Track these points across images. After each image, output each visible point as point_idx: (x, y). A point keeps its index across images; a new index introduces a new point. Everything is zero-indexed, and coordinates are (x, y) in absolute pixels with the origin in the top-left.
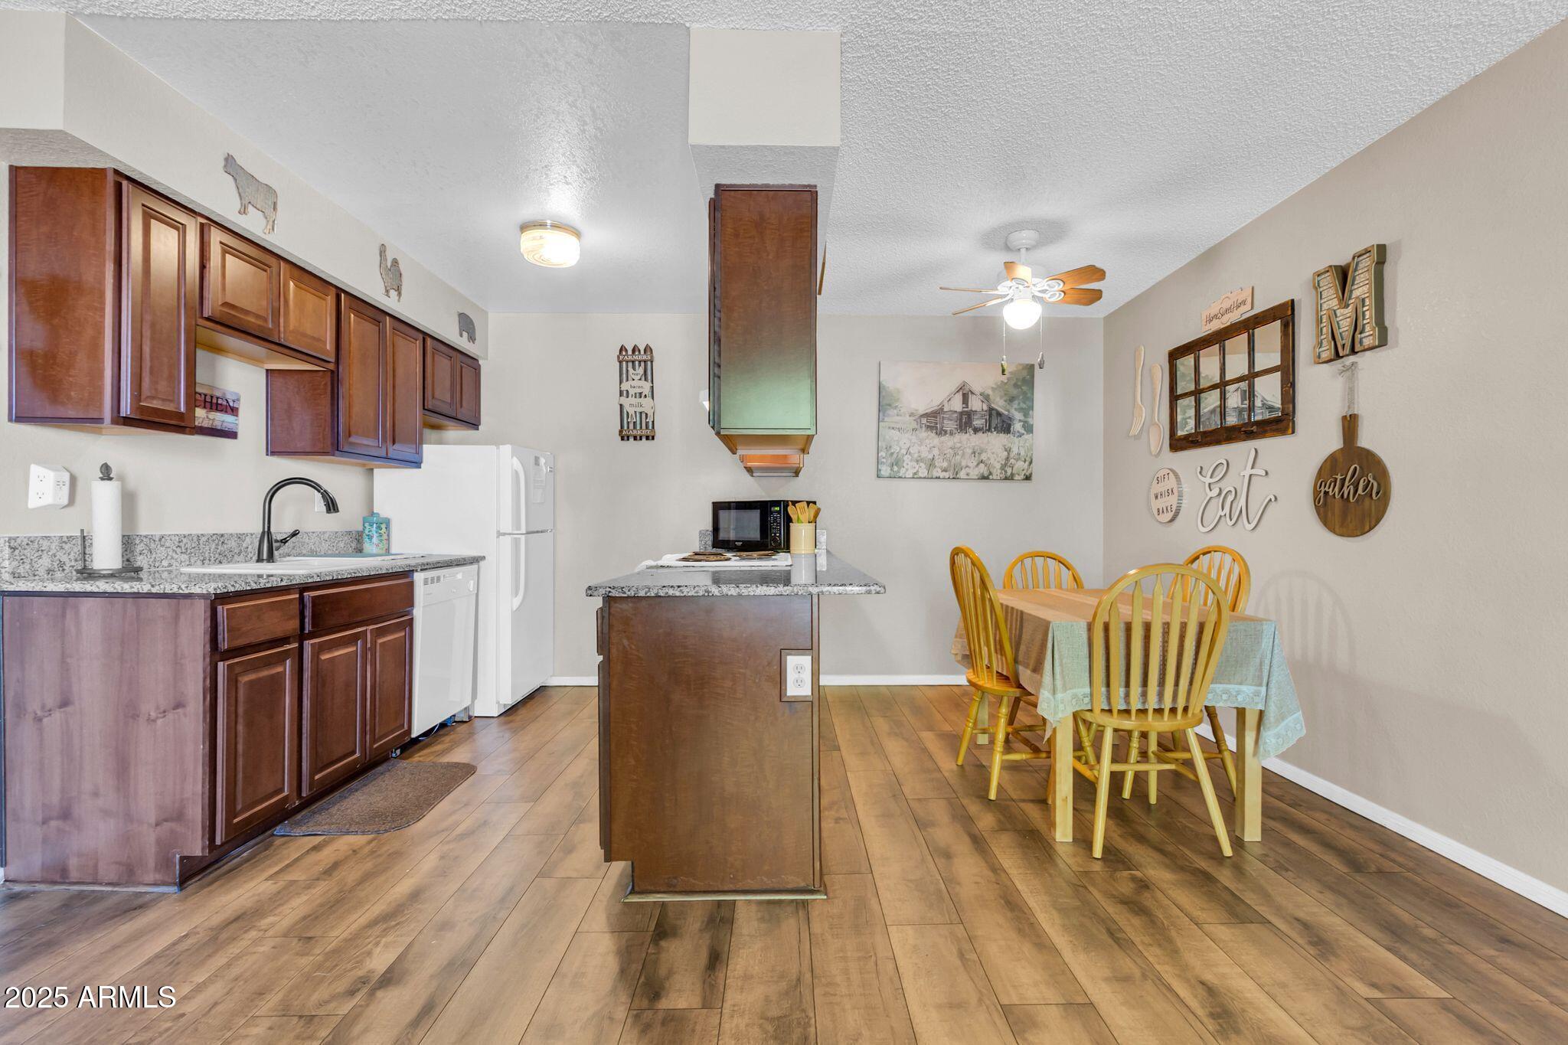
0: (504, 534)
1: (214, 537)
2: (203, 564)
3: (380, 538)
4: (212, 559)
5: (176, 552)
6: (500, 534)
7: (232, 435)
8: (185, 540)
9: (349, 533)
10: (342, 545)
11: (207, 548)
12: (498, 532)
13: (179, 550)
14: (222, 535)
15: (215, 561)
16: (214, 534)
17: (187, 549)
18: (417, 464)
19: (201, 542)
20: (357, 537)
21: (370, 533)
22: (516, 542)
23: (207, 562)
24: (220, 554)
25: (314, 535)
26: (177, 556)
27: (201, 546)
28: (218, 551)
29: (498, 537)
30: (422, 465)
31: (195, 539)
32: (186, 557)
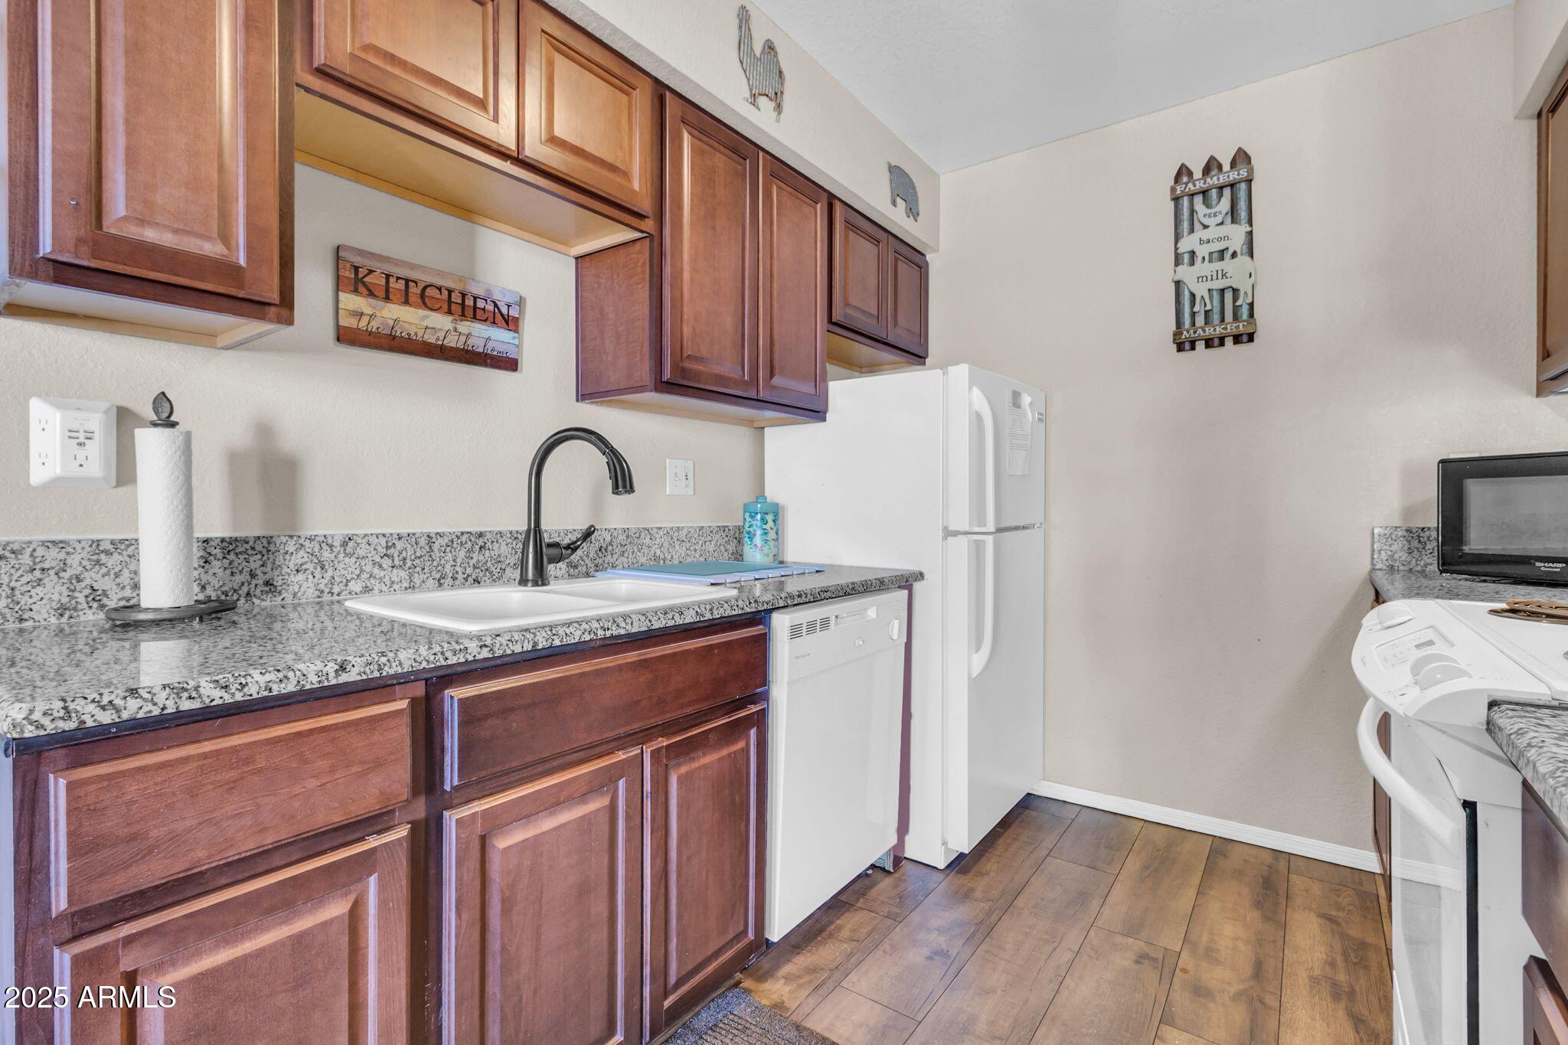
0: (956, 534)
1: (464, 538)
2: (440, 585)
3: (764, 537)
4: (460, 576)
5: (380, 566)
6: (948, 533)
7: (511, 364)
8: (400, 545)
9: (724, 528)
10: (711, 547)
11: (449, 557)
12: (945, 529)
13: (386, 562)
14: (481, 535)
15: (466, 579)
16: (462, 533)
17: (405, 559)
18: (817, 413)
19: (436, 547)
20: (737, 535)
21: (751, 529)
22: (978, 549)
23: (448, 581)
24: (475, 567)
25: (661, 532)
26: (382, 573)
27: (436, 554)
28: (472, 562)
29: (945, 538)
30: (828, 415)
31: (423, 541)
32: (403, 574)
